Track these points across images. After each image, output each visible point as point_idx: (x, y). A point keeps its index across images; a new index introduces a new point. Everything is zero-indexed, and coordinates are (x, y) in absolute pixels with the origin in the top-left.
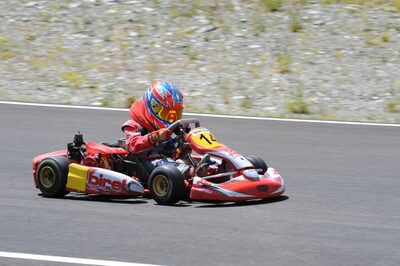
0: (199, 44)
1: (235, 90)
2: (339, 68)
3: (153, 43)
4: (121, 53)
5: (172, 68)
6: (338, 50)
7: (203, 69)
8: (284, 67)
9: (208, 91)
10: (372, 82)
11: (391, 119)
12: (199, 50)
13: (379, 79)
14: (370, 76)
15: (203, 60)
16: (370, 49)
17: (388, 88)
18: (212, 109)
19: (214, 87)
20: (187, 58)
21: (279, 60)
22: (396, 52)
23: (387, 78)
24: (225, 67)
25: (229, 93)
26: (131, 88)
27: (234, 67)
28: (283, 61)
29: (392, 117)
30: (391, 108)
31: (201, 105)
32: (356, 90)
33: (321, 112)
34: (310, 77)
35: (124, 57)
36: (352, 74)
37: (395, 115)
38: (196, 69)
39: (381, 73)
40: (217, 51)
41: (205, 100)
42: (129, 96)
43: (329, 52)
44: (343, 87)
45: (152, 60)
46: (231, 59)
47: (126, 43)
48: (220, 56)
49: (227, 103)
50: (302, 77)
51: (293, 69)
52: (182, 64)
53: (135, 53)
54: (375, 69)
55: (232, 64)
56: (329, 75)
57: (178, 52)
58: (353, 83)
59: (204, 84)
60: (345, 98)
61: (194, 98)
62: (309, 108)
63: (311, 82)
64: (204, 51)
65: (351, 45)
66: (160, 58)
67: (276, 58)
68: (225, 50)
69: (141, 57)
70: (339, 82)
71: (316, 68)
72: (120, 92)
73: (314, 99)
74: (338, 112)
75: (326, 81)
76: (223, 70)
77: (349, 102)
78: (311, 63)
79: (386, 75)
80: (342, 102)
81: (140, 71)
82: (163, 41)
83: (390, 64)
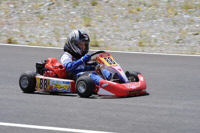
0: (45, 11)
1: (63, 34)
2: (115, 24)
3: (22, 11)
4: (5, 16)
5: (31, 23)
6: (115, 15)
7: (46, 24)
8: (87, 23)
9: (49, 35)
10: (131, 31)
11: (140, 50)
12: (45, 14)
13: (135, 29)
14: (130, 28)
15: (47, 19)
16: (131, 15)
17: (139, 34)
18: (51, 45)
19: (52, 33)
20: (39, 18)
21: (85, 20)
22: (143, 16)
23: (139, 29)
24: (58, 23)
25: (60, 36)
26: (10, 33)
27: (62, 23)
28: (87, 20)
29: (140, 49)
30: (140, 44)
31: (45, 42)
32: (123, 35)
33: (105, 46)
34: (101, 28)
35: (7, 17)
36: (121, 27)
37: (142, 48)
38: (44, 24)
39: (136, 27)
40: (54, 15)
41: (47, 39)
42: (8, 38)
43: (110, 16)
44: (117, 33)
45: (20, 19)
46: (61, 19)
47: (7, 10)
48: (56, 17)
49: (58, 41)
50: (96, 28)
51: (92, 25)
52: (36, 22)
53: (12, 15)
54: (133, 25)
55: (61, 21)
56: (110, 27)
57: (34, 15)
58: (122, 32)
59: (47, 32)
60: (118, 39)
61: (41, 38)
62: (99, 44)
63: (101, 31)
64: (48, 15)
65: (121, 13)
66: (25, 18)
67: (84, 19)
68: (58, 15)
69: (16, 18)
70: (115, 31)
71: (104, 24)
72: (4, 35)
73: (102, 40)
74: (114, 46)
75: (108, 31)
76: (57, 25)
77: (119, 41)
78: (101, 21)
79: (139, 27)
80: (116, 41)
81: (15, 25)
82: (27, 10)
83: (140, 22)
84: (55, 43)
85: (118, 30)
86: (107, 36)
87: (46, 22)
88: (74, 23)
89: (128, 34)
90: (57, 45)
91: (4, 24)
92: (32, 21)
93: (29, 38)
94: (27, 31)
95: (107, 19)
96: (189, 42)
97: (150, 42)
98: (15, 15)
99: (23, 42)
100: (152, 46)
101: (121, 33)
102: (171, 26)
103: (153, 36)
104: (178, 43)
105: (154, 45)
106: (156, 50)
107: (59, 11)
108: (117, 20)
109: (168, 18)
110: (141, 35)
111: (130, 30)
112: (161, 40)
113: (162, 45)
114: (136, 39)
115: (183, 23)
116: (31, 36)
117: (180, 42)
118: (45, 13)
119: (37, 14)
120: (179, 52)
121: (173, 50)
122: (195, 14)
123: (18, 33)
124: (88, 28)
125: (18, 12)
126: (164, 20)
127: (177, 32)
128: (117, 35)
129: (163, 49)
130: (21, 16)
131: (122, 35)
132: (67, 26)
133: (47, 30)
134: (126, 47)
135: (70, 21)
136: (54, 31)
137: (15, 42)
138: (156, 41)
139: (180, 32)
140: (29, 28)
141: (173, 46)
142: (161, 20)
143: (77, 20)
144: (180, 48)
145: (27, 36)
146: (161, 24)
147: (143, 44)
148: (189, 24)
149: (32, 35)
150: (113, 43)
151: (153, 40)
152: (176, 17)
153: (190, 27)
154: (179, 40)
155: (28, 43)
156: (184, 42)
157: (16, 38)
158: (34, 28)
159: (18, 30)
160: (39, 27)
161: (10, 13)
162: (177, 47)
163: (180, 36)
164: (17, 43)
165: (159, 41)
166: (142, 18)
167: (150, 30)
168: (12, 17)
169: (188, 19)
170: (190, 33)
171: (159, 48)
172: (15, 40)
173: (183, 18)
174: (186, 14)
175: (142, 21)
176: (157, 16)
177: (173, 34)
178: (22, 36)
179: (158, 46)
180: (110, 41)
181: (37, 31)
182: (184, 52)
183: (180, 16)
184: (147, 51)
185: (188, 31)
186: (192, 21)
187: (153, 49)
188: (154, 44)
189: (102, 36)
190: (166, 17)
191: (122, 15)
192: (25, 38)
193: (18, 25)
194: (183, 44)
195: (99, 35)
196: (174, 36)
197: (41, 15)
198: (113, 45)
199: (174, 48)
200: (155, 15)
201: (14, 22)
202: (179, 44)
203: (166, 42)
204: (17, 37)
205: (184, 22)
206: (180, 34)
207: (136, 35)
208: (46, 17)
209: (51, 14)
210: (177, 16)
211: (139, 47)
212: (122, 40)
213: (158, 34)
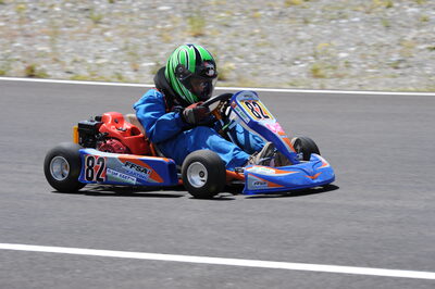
84: (129, 74)
85: (265, 44)
86: (241, 57)
87: (106, 30)
88: (168, 30)
89: (288, 52)
90: (133, 79)
91: (15, 36)
92: (77, 28)
93: (72, 65)
94: (67, 49)
95: (240, 19)
96: (421, 65)
97: (334, 68)
98: (39, 16)
99: (59, 74)
100: (340, 77)
101: (271, 50)
102: (379, 33)
103: (343, 55)
104: (397, 68)
105: (346, 75)
106: (350, 85)
107: (135, 5)
108: (262, 21)
109: (373, 15)
110: (316, 53)
111: (290, 42)
112: (359, 64)
113: (363, 73)
114: (305, 61)
115: (405, 24)
116: (75, 61)
117: (401, 65)
118: (103, 10)
119: (87, 13)
120: (401, 88)
121: (387, 84)
122: (430, 5)
123: (47, 54)
124: (199, 39)
125: (45, 9)
126: (362, 20)
127: (393, 45)
128: (263, 54)
129: (366, 82)
130: (53, 16)
131: (274, 54)
132: (152, 37)
133: (110, 46)
134: (285, 79)
135: (159, 27)
136: (126, 49)
137: (43, 75)
138: (348, 65)
139: (399, 44)
140: (70, 43)
141: (386, 76)
142: (356, 19)
143: (174, 22)
144: (401, 80)
145: (68, 60)
146: (357, 27)
147: (322, 72)
148: (419, 26)
149: (79, 58)
150: (256, 71)
151: (342, 64)
152: (389, 13)
153: (421, 33)
154: (400, 61)
155: (70, 75)
156: (409, 67)
157: (44, 66)
158: (82, 43)
159: (47, 49)
160: (92, 40)
161: (28, 11)
162: (394, 77)
163: (401, 52)
164: (48, 77)
165: (354, 65)
166: (314, 16)
167: (334, 42)
168: (32, 20)
169: (416, 16)
170: (422, 47)
171: (355, 81)
172: (43, 70)
173: (405, 14)
174: (411, 6)
175: (315, 23)
176: (347, 11)
177: (384, 50)
178: (56, 61)
179: (352, 77)
180: (248, 68)
181: (89, 50)
182: (411, 86)
183: (398, 9)
184: (330, 87)
185: (418, 43)
186: (425, 20)
187: (342, 83)
188: (345, 72)
189: (230, 57)
190: (368, 13)
191: (272, 10)
192: (64, 64)
193: (47, 37)
194: (408, 70)
195: (223, 56)
196: (387, 54)
197: (96, 14)
198: (256, 75)
199: (388, 79)
200: (343, 8)
201: (36, 31)
202: (399, 72)
203: (371, 67)
204: (46, 63)
205: (408, 22)
206: (399, 48)
207: (304, 53)
208: (105, 19)
209: (117, 11)
210: (392, 10)
211: (313, 80)
212: (273, 65)
213: (353, 49)
